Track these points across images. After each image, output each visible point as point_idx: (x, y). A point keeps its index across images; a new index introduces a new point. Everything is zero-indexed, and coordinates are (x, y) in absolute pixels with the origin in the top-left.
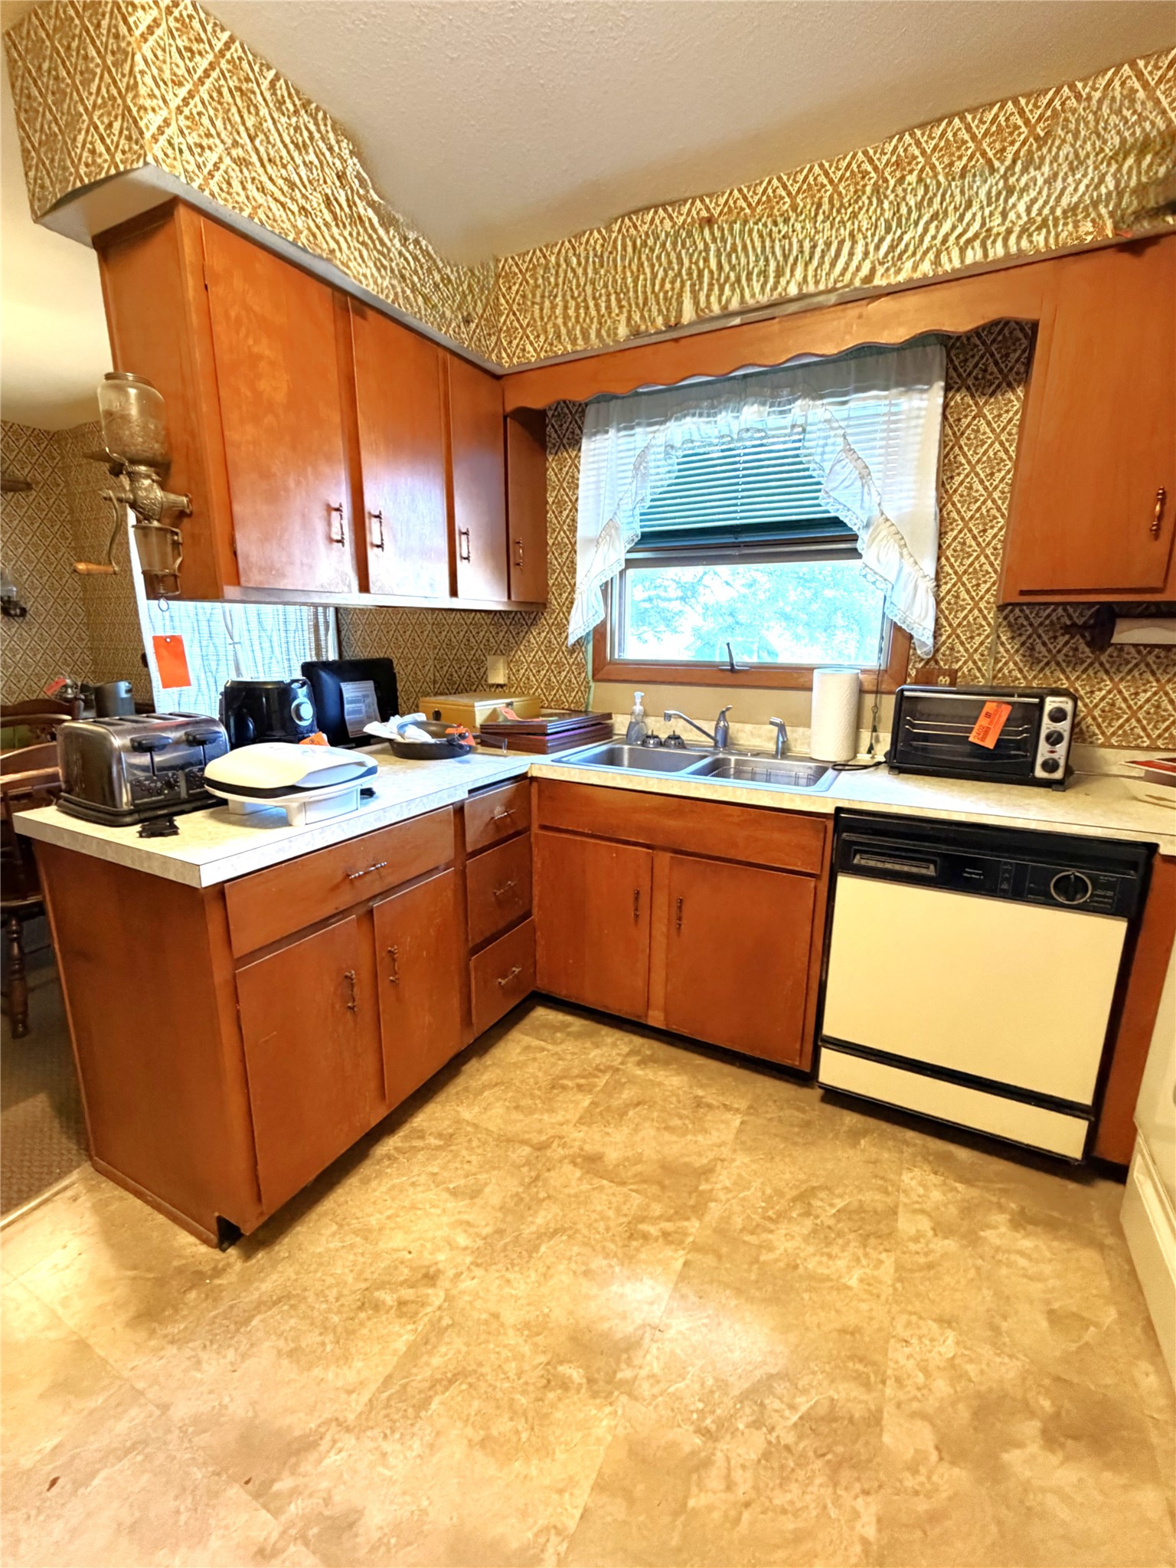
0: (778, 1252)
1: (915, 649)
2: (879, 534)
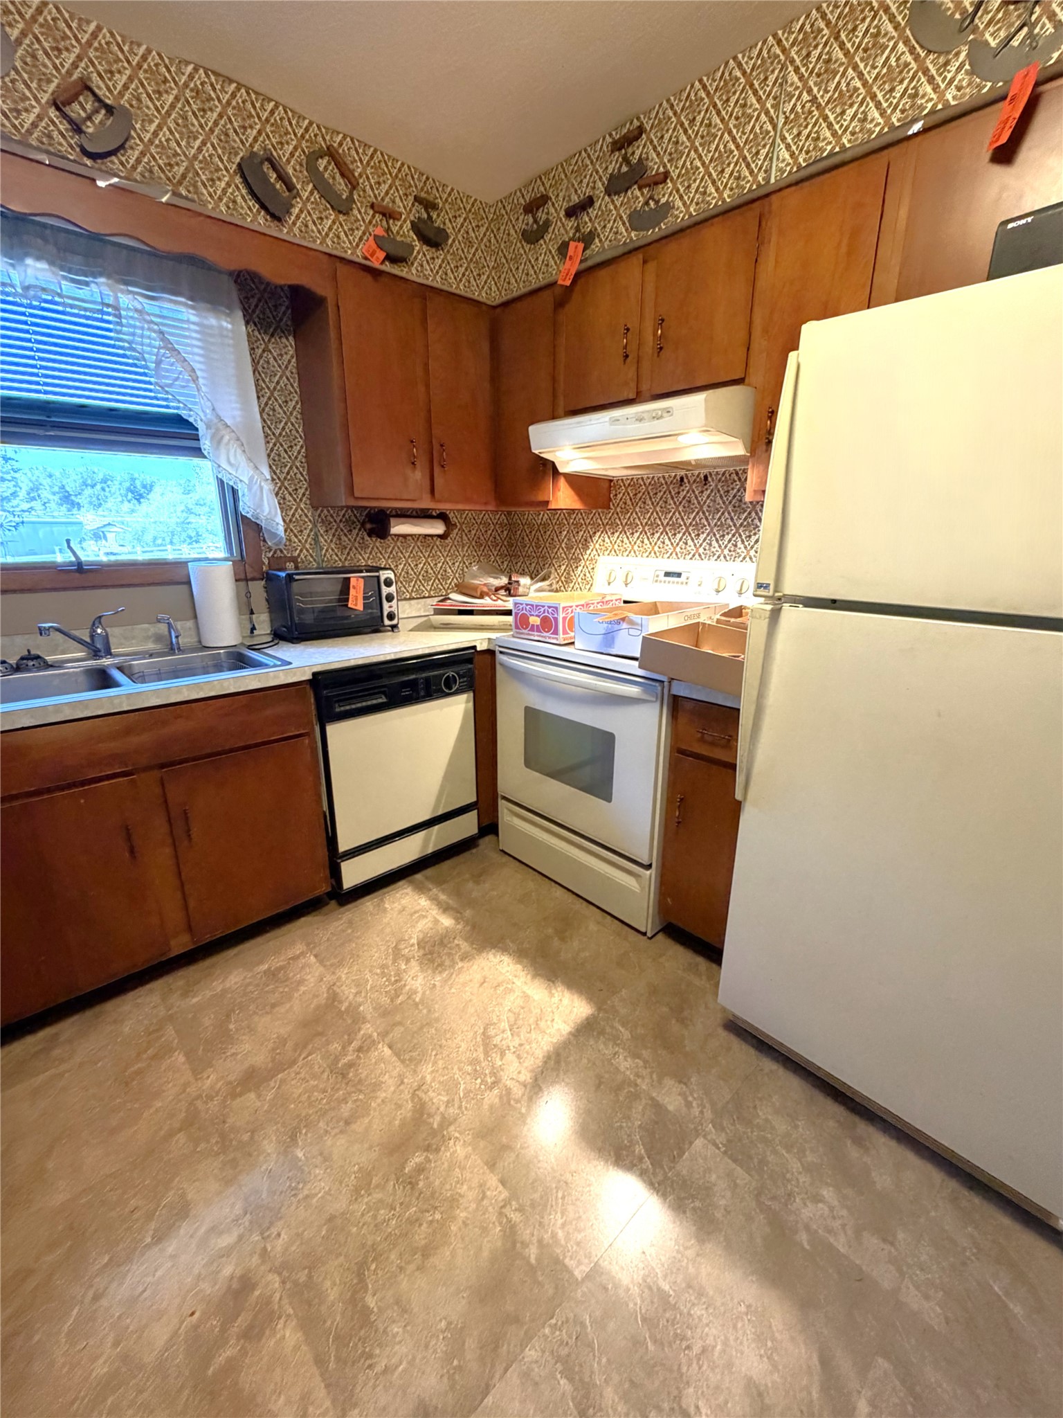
0: (420, 989)
1: (264, 541)
2: (222, 437)
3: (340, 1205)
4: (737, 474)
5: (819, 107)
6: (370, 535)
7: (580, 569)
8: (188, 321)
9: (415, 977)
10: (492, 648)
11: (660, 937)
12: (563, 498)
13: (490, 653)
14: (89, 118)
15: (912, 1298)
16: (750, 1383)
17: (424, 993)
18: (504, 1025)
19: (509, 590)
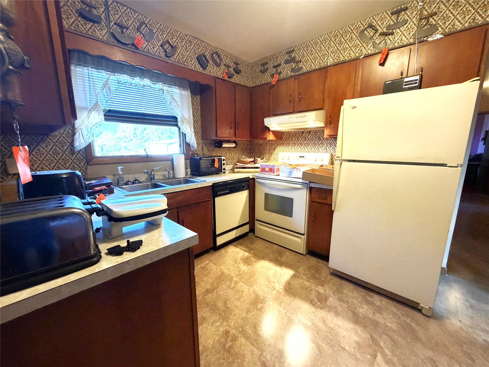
1: (190, 149)
2: (184, 122)
3: (244, 315)
4: (319, 131)
5: (339, 50)
6: (215, 147)
7: (273, 156)
8: (178, 93)
9: (243, 267)
10: (254, 177)
11: (307, 255)
12: (271, 137)
13: (253, 179)
14: (168, 49)
15: (389, 325)
16: (355, 341)
17: (247, 271)
18: (272, 276)
19: (254, 162)
